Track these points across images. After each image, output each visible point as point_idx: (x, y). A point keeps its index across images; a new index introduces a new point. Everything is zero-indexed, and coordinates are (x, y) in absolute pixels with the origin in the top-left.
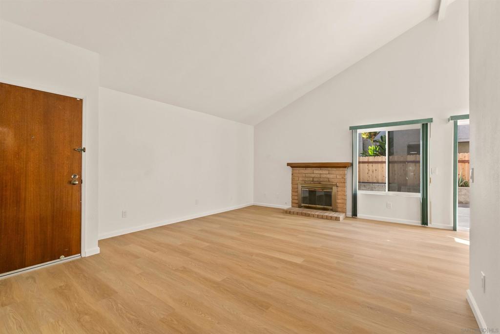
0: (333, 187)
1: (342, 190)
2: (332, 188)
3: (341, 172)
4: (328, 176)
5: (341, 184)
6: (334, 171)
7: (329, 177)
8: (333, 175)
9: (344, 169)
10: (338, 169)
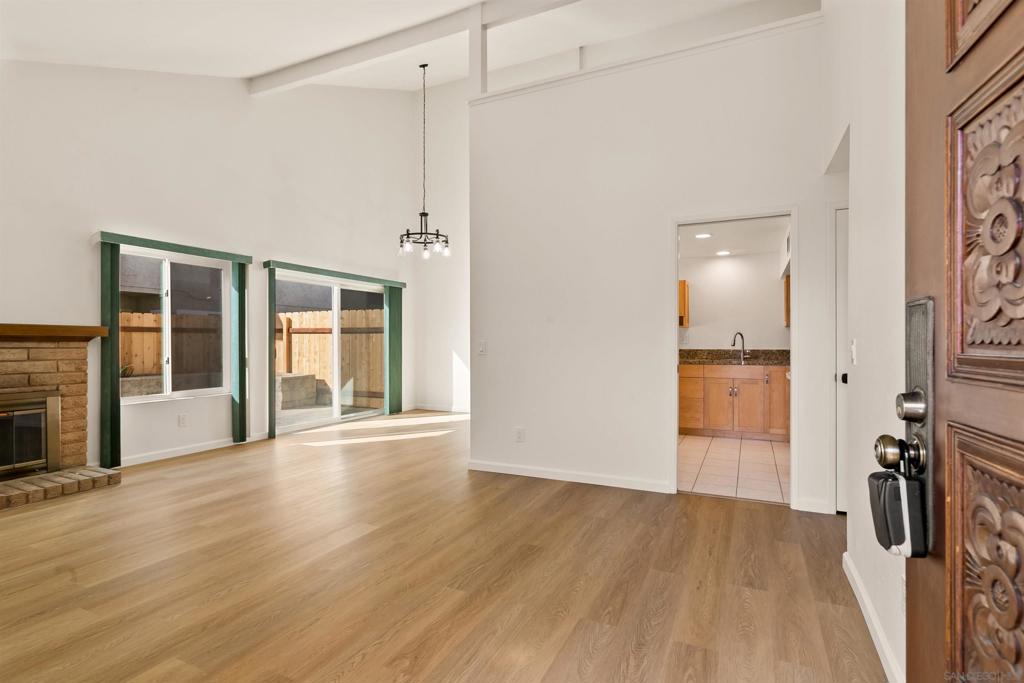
0: (50, 400)
1: (76, 405)
2: (45, 403)
3: (74, 354)
4: (27, 366)
5: (74, 388)
6: (47, 350)
7: (30, 370)
8: (45, 362)
9: (82, 344)
10: (62, 344)
